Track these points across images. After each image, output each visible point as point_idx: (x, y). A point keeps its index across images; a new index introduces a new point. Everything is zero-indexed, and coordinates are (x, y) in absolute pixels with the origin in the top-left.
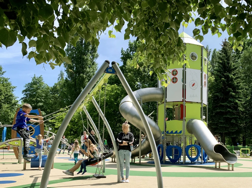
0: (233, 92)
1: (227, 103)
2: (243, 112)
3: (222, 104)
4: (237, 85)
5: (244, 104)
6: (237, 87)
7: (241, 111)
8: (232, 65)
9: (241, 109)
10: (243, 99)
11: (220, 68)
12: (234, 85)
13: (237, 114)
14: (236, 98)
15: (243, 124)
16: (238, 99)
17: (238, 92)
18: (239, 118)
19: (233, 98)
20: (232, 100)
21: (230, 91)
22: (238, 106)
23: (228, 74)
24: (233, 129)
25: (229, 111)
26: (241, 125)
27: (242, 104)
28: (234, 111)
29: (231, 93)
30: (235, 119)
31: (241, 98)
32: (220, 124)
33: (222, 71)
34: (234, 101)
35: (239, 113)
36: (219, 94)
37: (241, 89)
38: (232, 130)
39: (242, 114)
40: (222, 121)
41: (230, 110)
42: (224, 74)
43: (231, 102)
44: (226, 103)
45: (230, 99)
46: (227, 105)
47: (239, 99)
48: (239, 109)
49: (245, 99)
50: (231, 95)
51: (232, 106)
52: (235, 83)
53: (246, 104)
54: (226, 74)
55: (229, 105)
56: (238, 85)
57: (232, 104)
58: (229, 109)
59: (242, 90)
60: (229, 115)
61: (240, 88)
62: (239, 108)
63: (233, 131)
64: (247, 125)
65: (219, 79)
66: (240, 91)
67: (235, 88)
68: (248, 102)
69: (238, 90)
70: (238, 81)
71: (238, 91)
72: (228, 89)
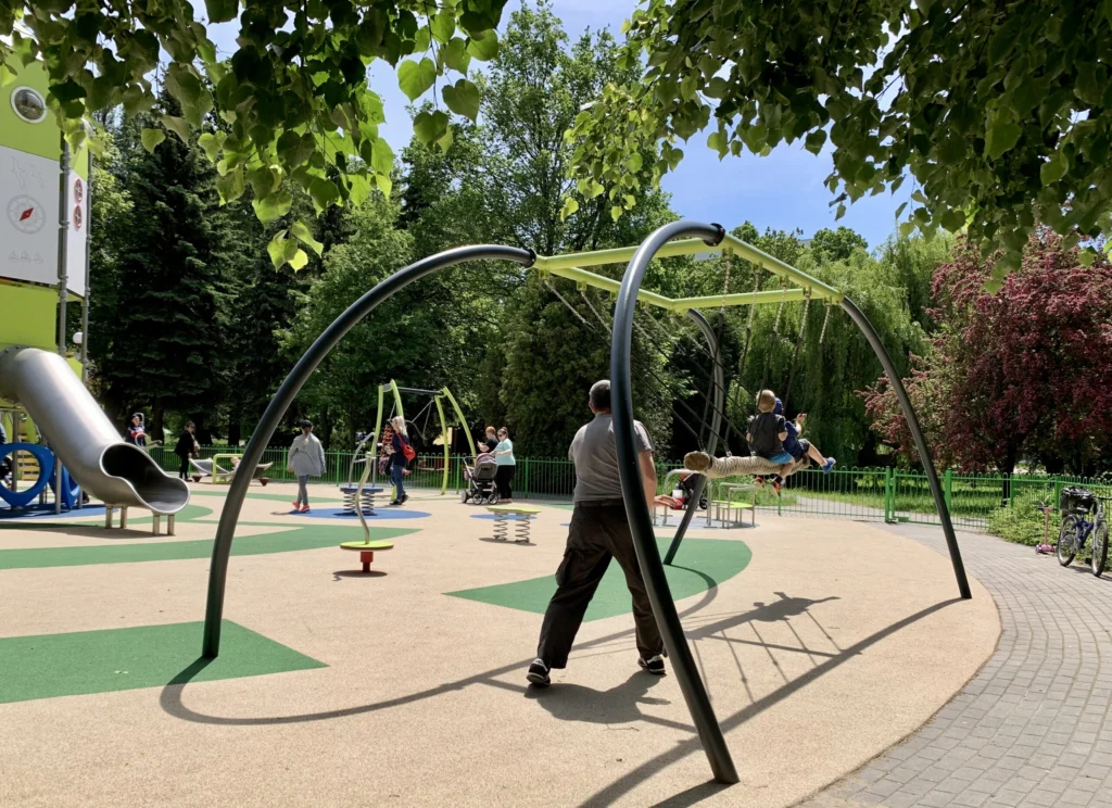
0: (197, 257)
1: (174, 292)
2: (231, 331)
3: (156, 294)
4: (213, 234)
5: (236, 301)
6: (214, 241)
7: (224, 325)
8: (197, 160)
9: (224, 317)
10: (232, 285)
11: (149, 162)
12: (201, 231)
13: (210, 335)
14: (209, 280)
15: (230, 371)
16: (215, 283)
17: (216, 259)
18: (215, 349)
19: (196, 278)
20: (193, 283)
21: (186, 252)
22: (214, 308)
23: (180, 189)
24: (194, 385)
25: (181, 321)
26: (223, 374)
27: (228, 302)
28: (201, 325)
29: (190, 261)
30: (203, 350)
31: (226, 281)
32: (143, 367)
33: (158, 176)
34: (199, 290)
35: (218, 331)
36: (145, 256)
37: (229, 248)
38: (191, 388)
39: (228, 337)
40: (153, 356)
41: (186, 318)
42: (165, 189)
43: (189, 290)
44: (170, 294)
45: (186, 281)
46: (175, 302)
47: (219, 284)
48: (216, 319)
49: (241, 286)
50: (191, 266)
51: (192, 306)
52: (204, 226)
53: (243, 302)
54: (171, 188)
55: (180, 300)
56: (219, 233)
57: (194, 299)
58: (179, 316)
59: (232, 254)
60: (179, 336)
61: (223, 245)
62: (217, 314)
63: (194, 393)
64: (243, 374)
65: (147, 202)
66: (223, 255)
67: (206, 244)
68: (250, 297)
69: (214, 251)
70: (218, 218)
71: (216, 254)
72: (180, 242)
